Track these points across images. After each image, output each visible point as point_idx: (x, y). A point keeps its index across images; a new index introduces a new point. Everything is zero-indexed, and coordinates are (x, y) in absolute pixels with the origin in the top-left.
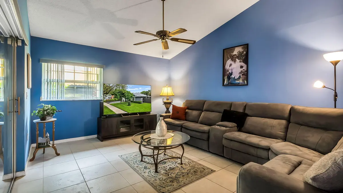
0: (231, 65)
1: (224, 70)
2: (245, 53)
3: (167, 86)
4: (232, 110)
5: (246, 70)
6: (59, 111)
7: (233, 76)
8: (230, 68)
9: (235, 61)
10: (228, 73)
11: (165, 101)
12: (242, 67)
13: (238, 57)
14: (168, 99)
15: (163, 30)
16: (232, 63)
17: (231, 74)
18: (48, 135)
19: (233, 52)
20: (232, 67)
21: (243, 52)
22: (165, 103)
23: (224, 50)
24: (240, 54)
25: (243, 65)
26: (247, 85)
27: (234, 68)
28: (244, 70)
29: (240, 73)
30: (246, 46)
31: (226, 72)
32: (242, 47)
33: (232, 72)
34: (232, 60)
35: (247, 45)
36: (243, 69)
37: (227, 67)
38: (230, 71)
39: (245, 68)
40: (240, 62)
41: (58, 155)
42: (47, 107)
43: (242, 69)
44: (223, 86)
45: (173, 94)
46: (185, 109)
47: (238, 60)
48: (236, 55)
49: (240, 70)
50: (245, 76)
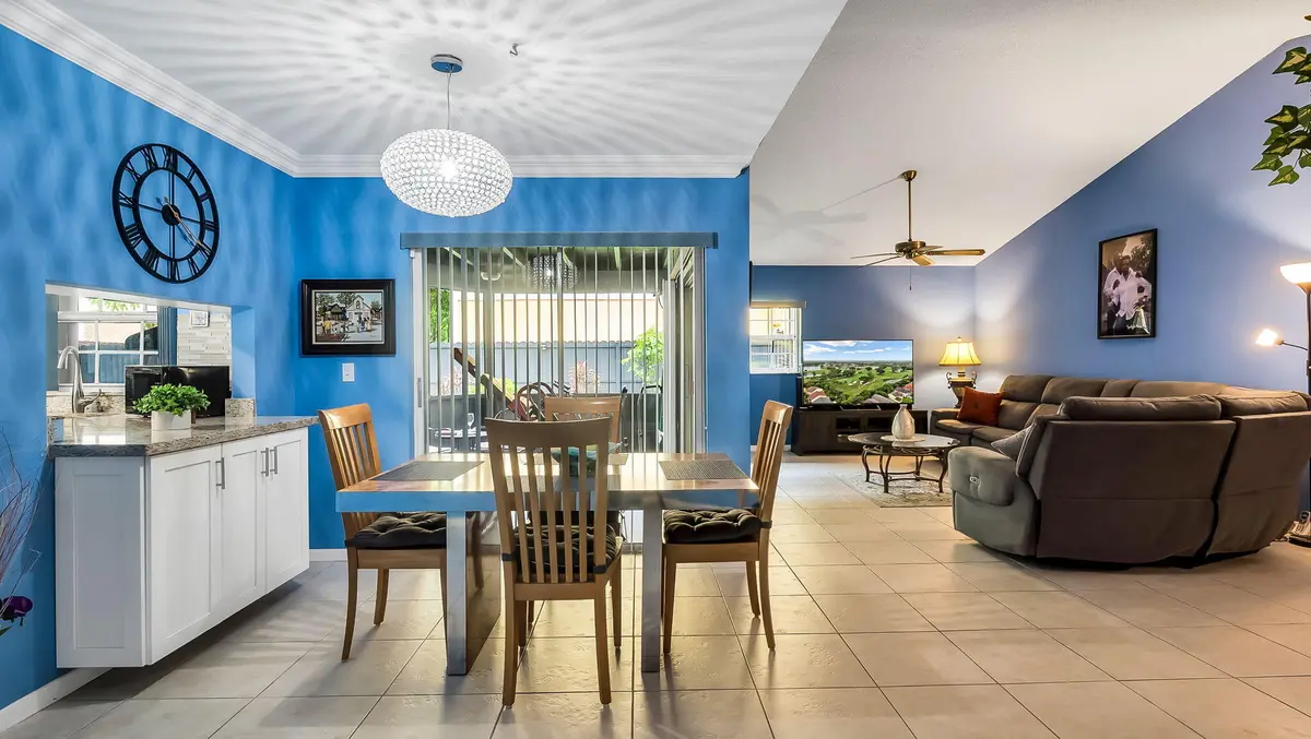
0: (1116, 284)
1: (1102, 298)
2: (1148, 252)
3: (960, 340)
5: (1150, 297)
7: (1121, 313)
8: (1115, 292)
9: (1126, 274)
10: (1110, 304)
11: (955, 377)
12: (1141, 289)
13: (1133, 264)
14: (962, 375)
16: (1120, 277)
17: (1117, 307)
20: (1120, 287)
21: (1144, 249)
22: (954, 385)
23: (1101, 244)
24: (1139, 254)
25: (1144, 285)
26: (1153, 334)
27: (1124, 292)
28: (1146, 297)
29: (1138, 305)
30: (1152, 236)
31: (1105, 303)
32: (1140, 237)
33: (1119, 303)
34: (1120, 271)
35: (1154, 232)
36: (1145, 294)
37: (1108, 289)
38: (1115, 300)
39: (1148, 292)
40: (1138, 276)
43: (1142, 295)
44: (1099, 338)
45: (977, 361)
46: (997, 398)
47: (1132, 272)
48: (1127, 257)
49: (1137, 297)
50: (1148, 314)
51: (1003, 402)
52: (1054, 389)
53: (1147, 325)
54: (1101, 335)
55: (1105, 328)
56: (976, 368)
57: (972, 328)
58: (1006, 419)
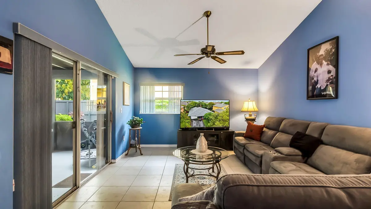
1: (309, 78)
2: (333, 50)
3: (250, 100)
4: (307, 133)
5: (334, 76)
6: (144, 122)
7: (318, 86)
8: (316, 74)
9: (321, 64)
10: (313, 81)
11: (248, 116)
12: (329, 72)
13: (325, 59)
16: (318, 66)
17: (317, 83)
18: (137, 139)
19: (319, 52)
20: (318, 72)
21: (331, 49)
23: (308, 50)
24: (327, 52)
25: (331, 69)
26: (337, 97)
27: (320, 74)
28: (332, 76)
29: (328, 81)
30: (336, 41)
31: (311, 81)
32: (330, 42)
33: (318, 80)
34: (318, 63)
35: (337, 39)
36: (332, 74)
37: (312, 73)
38: (315, 79)
39: (333, 73)
40: (328, 64)
41: (142, 154)
42: (135, 118)
43: (330, 75)
44: (307, 99)
45: (256, 109)
47: (325, 63)
48: (322, 55)
49: (327, 76)
50: (334, 86)
51: (265, 129)
52: (285, 125)
53: (333, 91)
54: (308, 97)
55: (310, 94)
58: (264, 138)
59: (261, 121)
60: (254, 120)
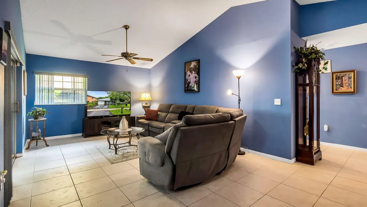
0: (189, 76)
1: (186, 80)
2: (197, 66)
3: (146, 92)
7: (190, 85)
8: (189, 78)
9: (192, 73)
10: (188, 82)
11: (144, 105)
12: (196, 78)
13: (193, 70)
14: (146, 104)
15: (127, 52)
16: (190, 74)
17: (189, 83)
19: (191, 65)
21: (196, 65)
22: (144, 107)
23: (185, 63)
24: (195, 66)
25: (196, 76)
27: (191, 78)
28: (197, 80)
29: (195, 82)
30: (198, 61)
31: (187, 82)
32: (195, 62)
34: (190, 72)
35: (199, 60)
37: (187, 77)
40: (195, 73)
44: (185, 92)
45: (151, 99)
46: (157, 111)
47: (193, 72)
48: (192, 68)
49: (195, 80)
50: (198, 85)
51: (159, 113)
52: (173, 109)
54: (185, 91)
55: (186, 89)
56: (151, 102)
57: (149, 88)
58: (160, 119)
59: (155, 107)
60: (149, 107)
